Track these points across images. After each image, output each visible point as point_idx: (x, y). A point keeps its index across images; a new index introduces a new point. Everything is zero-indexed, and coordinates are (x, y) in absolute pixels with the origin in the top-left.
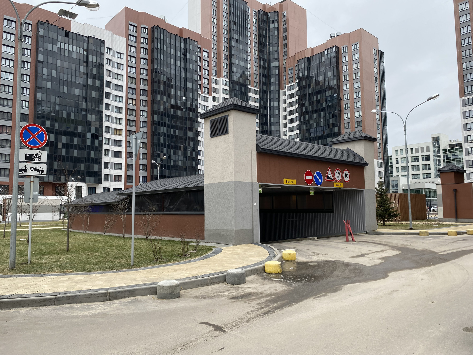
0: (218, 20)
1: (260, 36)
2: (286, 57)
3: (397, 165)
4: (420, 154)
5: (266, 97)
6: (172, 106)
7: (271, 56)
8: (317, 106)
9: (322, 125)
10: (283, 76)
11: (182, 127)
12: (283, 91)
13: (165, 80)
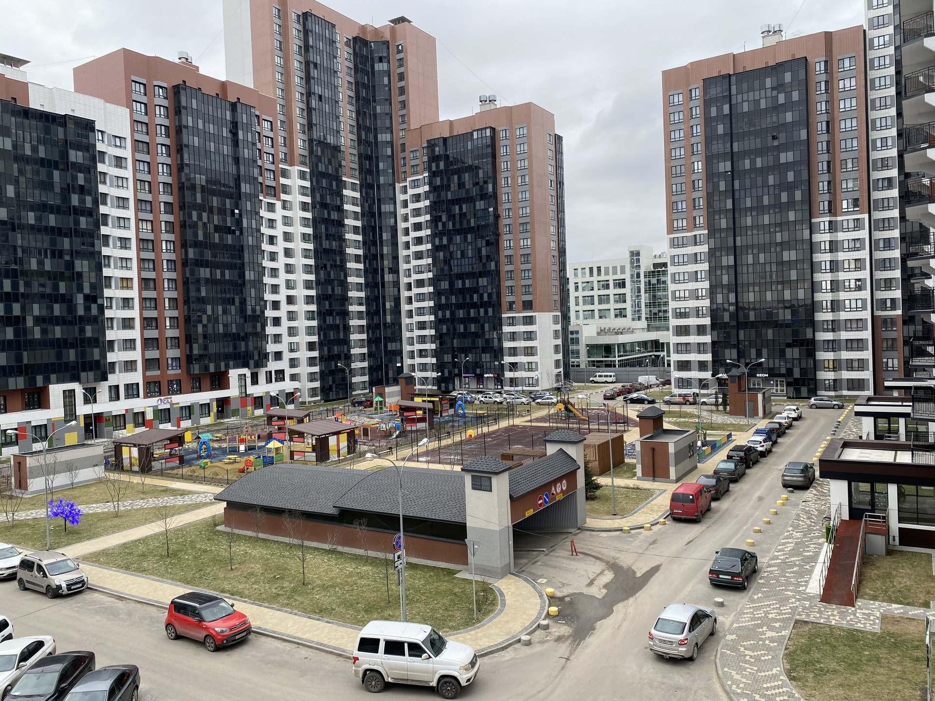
0: (286, 59)
1: (358, 85)
2: (404, 126)
3: (577, 294)
4: (611, 278)
5: (372, 196)
6: (217, 228)
7: (379, 122)
8: (461, 223)
9: (470, 255)
10: (399, 159)
11: (235, 264)
12: (401, 185)
13: (204, 184)
